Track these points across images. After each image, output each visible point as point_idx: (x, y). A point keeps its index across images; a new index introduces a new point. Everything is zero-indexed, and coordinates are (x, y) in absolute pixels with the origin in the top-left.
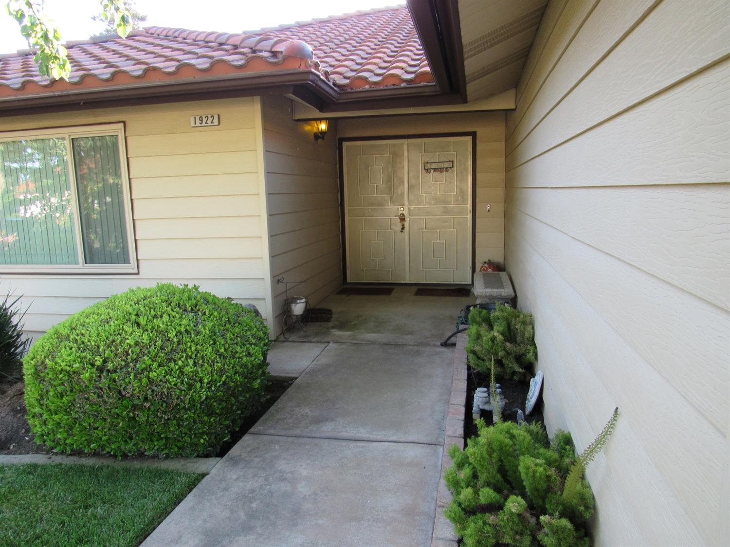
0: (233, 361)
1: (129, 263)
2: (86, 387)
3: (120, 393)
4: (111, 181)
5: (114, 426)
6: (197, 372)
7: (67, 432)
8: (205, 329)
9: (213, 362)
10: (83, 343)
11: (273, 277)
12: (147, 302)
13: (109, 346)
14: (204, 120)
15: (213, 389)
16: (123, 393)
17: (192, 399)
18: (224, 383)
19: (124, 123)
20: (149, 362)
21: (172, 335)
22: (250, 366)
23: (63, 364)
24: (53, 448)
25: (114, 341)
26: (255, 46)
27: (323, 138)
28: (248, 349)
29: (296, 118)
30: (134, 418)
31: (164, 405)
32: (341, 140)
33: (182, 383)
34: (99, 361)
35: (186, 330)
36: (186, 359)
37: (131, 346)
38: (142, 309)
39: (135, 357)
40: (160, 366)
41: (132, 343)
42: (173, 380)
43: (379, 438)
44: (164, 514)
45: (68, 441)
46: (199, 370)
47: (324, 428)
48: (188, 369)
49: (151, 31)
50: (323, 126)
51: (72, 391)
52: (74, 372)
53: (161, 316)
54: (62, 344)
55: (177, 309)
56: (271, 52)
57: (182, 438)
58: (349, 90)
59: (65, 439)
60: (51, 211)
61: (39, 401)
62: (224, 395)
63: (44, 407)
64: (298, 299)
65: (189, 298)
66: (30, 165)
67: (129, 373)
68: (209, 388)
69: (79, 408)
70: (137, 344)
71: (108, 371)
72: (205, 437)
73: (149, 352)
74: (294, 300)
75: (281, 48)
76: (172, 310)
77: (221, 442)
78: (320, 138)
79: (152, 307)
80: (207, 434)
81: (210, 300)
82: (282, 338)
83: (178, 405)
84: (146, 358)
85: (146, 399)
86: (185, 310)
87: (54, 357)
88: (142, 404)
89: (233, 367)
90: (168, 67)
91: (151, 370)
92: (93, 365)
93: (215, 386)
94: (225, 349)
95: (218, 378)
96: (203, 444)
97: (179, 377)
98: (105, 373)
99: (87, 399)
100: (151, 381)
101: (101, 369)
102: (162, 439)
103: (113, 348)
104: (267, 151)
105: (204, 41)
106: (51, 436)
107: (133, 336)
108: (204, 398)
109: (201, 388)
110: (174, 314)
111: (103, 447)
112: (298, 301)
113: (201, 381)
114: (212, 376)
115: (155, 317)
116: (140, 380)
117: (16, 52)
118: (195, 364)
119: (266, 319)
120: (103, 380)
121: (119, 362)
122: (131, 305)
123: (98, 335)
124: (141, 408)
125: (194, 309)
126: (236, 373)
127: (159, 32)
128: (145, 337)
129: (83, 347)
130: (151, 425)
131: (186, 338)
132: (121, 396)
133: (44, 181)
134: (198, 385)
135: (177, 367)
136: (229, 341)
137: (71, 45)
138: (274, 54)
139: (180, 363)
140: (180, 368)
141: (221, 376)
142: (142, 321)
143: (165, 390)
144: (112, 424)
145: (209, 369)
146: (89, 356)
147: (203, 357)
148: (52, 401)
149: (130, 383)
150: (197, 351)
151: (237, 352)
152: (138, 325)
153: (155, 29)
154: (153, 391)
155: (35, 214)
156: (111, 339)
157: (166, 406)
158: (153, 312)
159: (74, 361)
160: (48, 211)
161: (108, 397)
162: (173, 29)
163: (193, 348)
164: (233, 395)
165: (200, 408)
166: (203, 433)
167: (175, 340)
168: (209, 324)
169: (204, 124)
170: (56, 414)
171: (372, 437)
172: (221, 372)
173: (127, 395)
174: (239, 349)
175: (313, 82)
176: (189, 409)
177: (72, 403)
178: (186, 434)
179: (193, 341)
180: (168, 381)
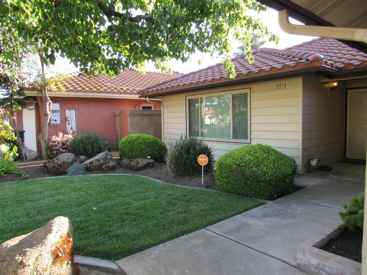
0: (280, 170)
1: (248, 139)
2: (234, 170)
3: (243, 173)
4: (242, 109)
5: (240, 184)
6: (267, 171)
7: (226, 185)
8: (271, 159)
9: (273, 169)
10: (234, 158)
11: (303, 148)
12: (253, 148)
13: (241, 159)
14: (279, 86)
15: (272, 177)
16: (244, 174)
17: (265, 179)
18: (276, 176)
19: (250, 88)
20: (252, 165)
21: (260, 158)
22: (286, 173)
23: (228, 163)
24: (222, 190)
25: (242, 158)
26: (301, 57)
27: (335, 89)
28: (286, 168)
29: (320, 82)
30: (246, 182)
31: (256, 179)
32: (347, 89)
33: (262, 173)
34: (238, 163)
35: (265, 158)
36: (264, 166)
37: (247, 160)
38: (252, 150)
39: (248, 163)
40: (255, 167)
41: (248, 159)
42: (259, 172)
43: (334, 207)
44: (253, 208)
45: (226, 188)
46: (268, 170)
47: (312, 201)
48: (264, 170)
49: (263, 50)
50: (335, 84)
51: (229, 171)
52: (231, 166)
53: (257, 153)
54: (228, 158)
55: (263, 151)
56: (306, 59)
57: (260, 192)
58: (344, 70)
59: (226, 187)
60: (219, 121)
61: (219, 174)
62: (275, 180)
63: (221, 177)
64: (314, 159)
65: (267, 149)
66: (213, 103)
67: (246, 168)
68: (271, 177)
69: (231, 177)
70: (249, 160)
71: (240, 166)
72: (268, 193)
73: (253, 163)
74: (312, 159)
75: (310, 58)
76: (261, 152)
77: (273, 197)
78: (333, 89)
79: (255, 150)
80: (269, 192)
81: (275, 151)
82: (305, 174)
83: (260, 180)
84: (252, 164)
85: (250, 177)
86: (265, 152)
87: (225, 161)
88: (249, 178)
89: (279, 172)
90: (267, 69)
91: (253, 168)
92: (236, 164)
93: (273, 176)
94: (277, 166)
95: (274, 174)
96: (267, 195)
97: (261, 171)
98: (239, 167)
99: (234, 174)
100: (252, 171)
101: (238, 165)
102: (254, 191)
103: (242, 160)
104: (304, 97)
105: (282, 54)
106: (222, 186)
107: (248, 157)
108: (268, 179)
109: (268, 176)
110: (261, 153)
111: (236, 191)
112: (314, 160)
113: (268, 174)
114: (272, 173)
115: (256, 153)
116: (249, 170)
117: (215, 64)
118: (267, 168)
119: (298, 166)
120: (239, 169)
121: (244, 164)
122: (248, 149)
123: (238, 156)
124: (249, 179)
125: (268, 152)
126: (280, 174)
127: (265, 50)
128: (252, 158)
129: (234, 159)
130: (251, 185)
131: (264, 160)
132: (243, 175)
133: (218, 110)
134: (267, 175)
135: (261, 168)
136: (279, 164)
137: (233, 59)
138: (308, 60)
139: (262, 167)
140: (262, 169)
141: (275, 174)
142: (252, 153)
143: (256, 175)
144: (240, 183)
145: (271, 171)
146: (235, 162)
147: (269, 167)
148: (223, 175)
149: (246, 171)
150: (268, 165)
151: (281, 168)
152: (250, 155)
153: (264, 49)
154: (253, 174)
155: (214, 122)
156: (242, 157)
157: (256, 180)
158: (255, 151)
159: (231, 162)
160: (218, 121)
161: (240, 174)
162: (271, 49)
163: (267, 164)
164: (279, 181)
165: (267, 182)
166: (267, 192)
167: (261, 160)
168: (273, 158)
169: (279, 88)
170: (224, 179)
171: (331, 206)
172: (275, 173)
173: (245, 175)
174: (282, 167)
175: (323, 69)
176: (263, 182)
177: (229, 176)
178: (262, 190)
179: (267, 161)
180: (258, 172)
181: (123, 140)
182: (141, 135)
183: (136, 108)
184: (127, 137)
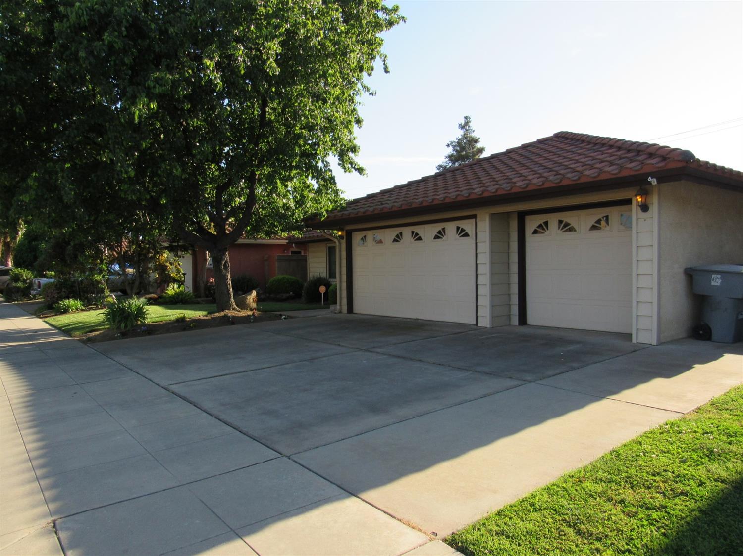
181: (272, 280)
182: (285, 276)
183: (284, 253)
184: (274, 278)
